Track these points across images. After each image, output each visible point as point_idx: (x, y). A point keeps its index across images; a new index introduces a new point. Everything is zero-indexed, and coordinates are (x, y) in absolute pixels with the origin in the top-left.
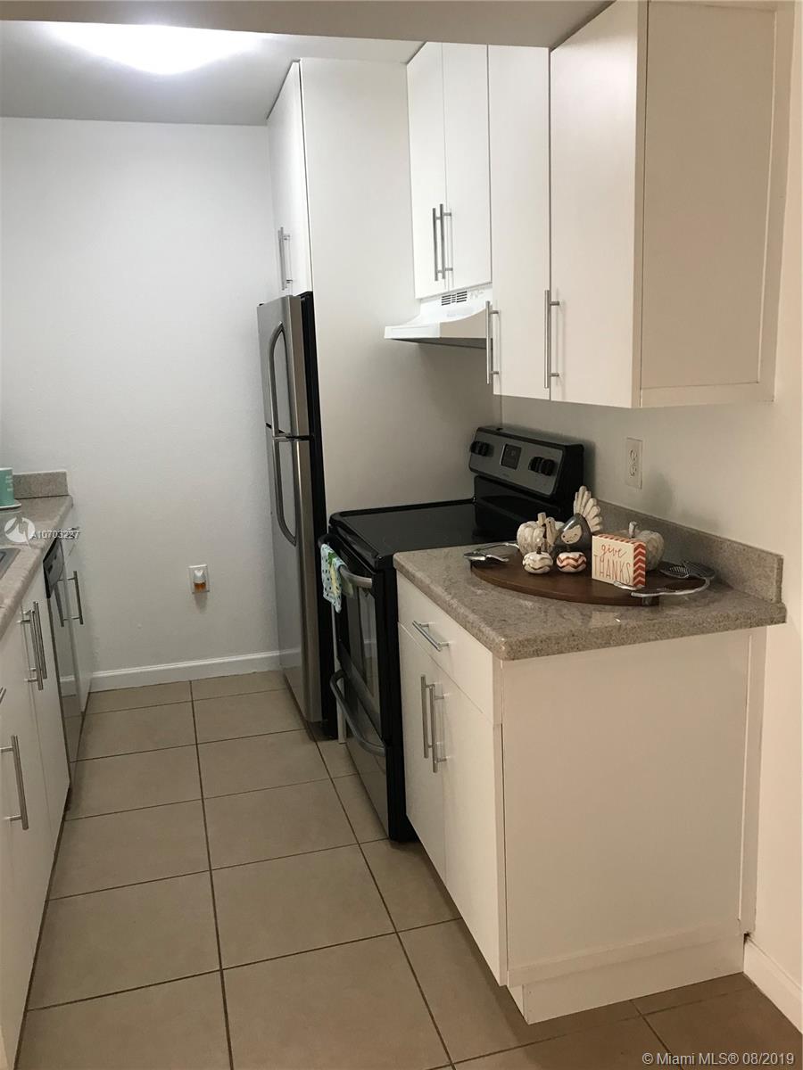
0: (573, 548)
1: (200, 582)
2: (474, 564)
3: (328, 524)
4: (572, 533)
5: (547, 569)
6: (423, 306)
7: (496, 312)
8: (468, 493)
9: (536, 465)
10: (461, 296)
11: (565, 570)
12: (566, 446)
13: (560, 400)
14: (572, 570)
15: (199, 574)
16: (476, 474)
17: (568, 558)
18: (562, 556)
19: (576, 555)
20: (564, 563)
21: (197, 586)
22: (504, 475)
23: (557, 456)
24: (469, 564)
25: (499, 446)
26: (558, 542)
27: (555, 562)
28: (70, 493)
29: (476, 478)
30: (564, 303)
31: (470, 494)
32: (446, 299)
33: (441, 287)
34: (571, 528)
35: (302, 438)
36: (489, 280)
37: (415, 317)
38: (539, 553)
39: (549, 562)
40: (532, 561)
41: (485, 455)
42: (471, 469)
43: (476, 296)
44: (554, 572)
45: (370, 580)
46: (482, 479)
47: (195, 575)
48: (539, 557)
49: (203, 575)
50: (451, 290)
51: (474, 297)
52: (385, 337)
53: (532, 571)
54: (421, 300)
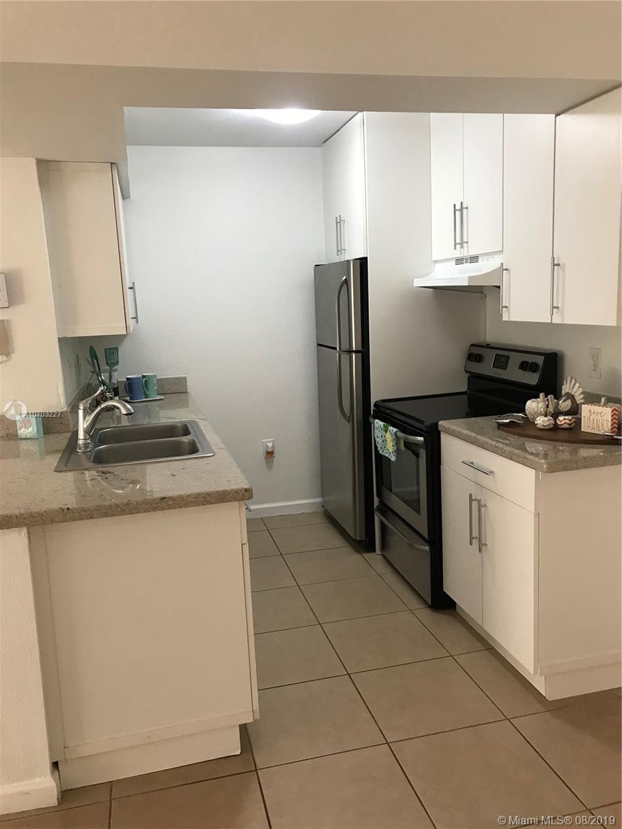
0: (566, 413)
1: (270, 450)
2: (500, 426)
3: (372, 408)
4: (565, 405)
5: (552, 426)
6: (437, 265)
7: (507, 270)
8: (463, 387)
9: (524, 366)
10: (474, 259)
11: (563, 426)
12: (546, 354)
13: (560, 322)
14: (567, 426)
15: (270, 445)
16: (469, 375)
17: (565, 419)
18: (561, 418)
19: (570, 417)
20: (563, 423)
21: (268, 453)
22: (496, 374)
23: (540, 360)
24: (496, 425)
25: (490, 357)
26: (556, 411)
27: (556, 422)
28: (189, 391)
29: (469, 378)
30: (564, 265)
31: (464, 388)
32: (459, 261)
33: (458, 253)
34: (564, 401)
35: (356, 352)
36: (501, 249)
37: (431, 273)
38: (546, 416)
39: (553, 422)
40: (541, 421)
41: (479, 362)
42: (466, 371)
43: (487, 259)
44: (556, 428)
45: (422, 439)
46: (474, 378)
47: (267, 445)
48: (546, 419)
49: (273, 446)
50: (465, 255)
51: (485, 259)
52: (414, 285)
53: (542, 427)
54: (436, 261)
